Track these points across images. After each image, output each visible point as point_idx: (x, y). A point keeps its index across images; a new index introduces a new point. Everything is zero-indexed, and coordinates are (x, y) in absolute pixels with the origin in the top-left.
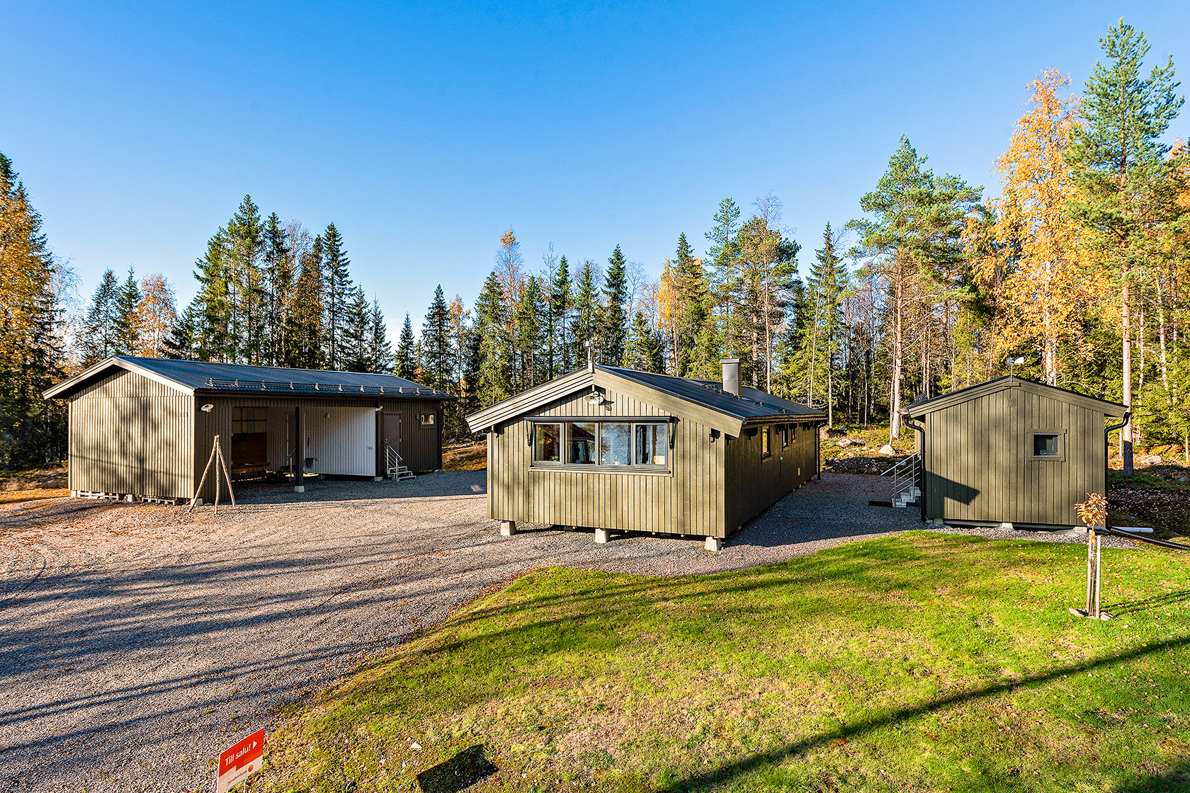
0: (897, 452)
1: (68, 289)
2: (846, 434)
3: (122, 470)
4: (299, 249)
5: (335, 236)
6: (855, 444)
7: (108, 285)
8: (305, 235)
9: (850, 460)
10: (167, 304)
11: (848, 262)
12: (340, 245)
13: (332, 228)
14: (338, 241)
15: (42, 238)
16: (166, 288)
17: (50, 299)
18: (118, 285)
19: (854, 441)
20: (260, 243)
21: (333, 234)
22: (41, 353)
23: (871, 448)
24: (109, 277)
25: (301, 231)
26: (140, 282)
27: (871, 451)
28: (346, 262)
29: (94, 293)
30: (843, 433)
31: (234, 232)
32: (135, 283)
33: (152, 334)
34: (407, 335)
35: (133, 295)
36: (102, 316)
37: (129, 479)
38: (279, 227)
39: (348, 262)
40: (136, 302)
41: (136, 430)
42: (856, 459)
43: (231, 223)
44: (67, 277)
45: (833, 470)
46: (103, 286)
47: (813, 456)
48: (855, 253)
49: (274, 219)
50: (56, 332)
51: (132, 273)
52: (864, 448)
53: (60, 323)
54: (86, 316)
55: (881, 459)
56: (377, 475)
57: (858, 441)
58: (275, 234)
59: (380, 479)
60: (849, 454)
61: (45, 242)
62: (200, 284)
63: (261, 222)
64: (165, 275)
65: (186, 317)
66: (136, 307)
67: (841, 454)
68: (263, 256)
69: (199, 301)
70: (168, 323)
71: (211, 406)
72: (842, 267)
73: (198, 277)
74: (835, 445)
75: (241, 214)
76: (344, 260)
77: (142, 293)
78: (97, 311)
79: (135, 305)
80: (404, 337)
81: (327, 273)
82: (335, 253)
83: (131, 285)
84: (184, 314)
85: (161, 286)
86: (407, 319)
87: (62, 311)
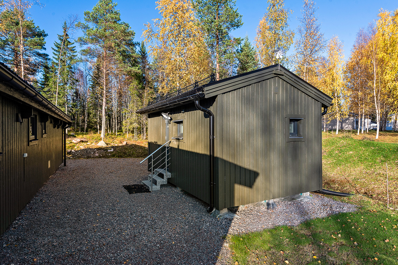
0: (107, 144)
2: (76, 137)
6: (83, 141)
9: (82, 150)
11: (77, 45)
19: (82, 140)
23: (92, 143)
27: (93, 145)
30: (74, 136)
42: (86, 149)
45: (71, 158)
47: (61, 149)
48: (82, 41)
52: (88, 143)
55: (99, 149)
57: (84, 140)
60: (81, 147)
67: (76, 147)
72: (74, 47)
74: (71, 143)
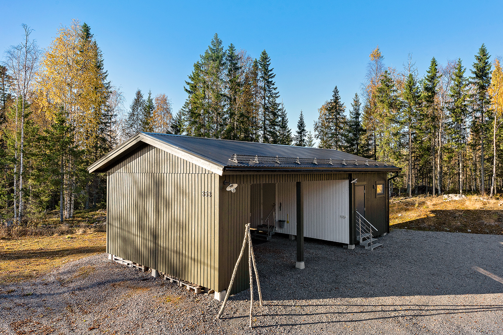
1: (119, 105)
3: (138, 241)
4: (246, 67)
5: (266, 59)
7: (138, 99)
8: (248, 58)
10: (168, 111)
12: (269, 64)
13: (264, 53)
14: (268, 61)
15: (105, 73)
16: (167, 102)
17: (110, 109)
18: (144, 99)
20: (223, 64)
21: (265, 58)
22: (104, 140)
24: (139, 94)
25: (246, 56)
26: (154, 99)
28: (272, 75)
29: (131, 104)
31: (208, 58)
32: (152, 100)
33: (160, 129)
34: (301, 125)
35: (151, 107)
36: (135, 117)
37: (144, 252)
38: (236, 53)
39: (274, 76)
40: (152, 110)
41: (150, 205)
43: (207, 52)
44: (119, 98)
46: (135, 100)
49: (232, 48)
50: (113, 128)
51: (150, 94)
53: (115, 122)
54: (127, 118)
56: (351, 243)
58: (232, 57)
59: (353, 247)
61: (107, 76)
62: (187, 94)
63: (224, 51)
64: (166, 95)
65: (178, 117)
66: (152, 113)
68: (226, 72)
69: (187, 104)
70: (168, 122)
71: (235, 186)
73: (187, 90)
75: (212, 47)
76: (271, 74)
77: (155, 105)
78: (132, 115)
79: (151, 112)
80: (299, 126)
81: (261, 84)
82: (266, 71)
83: (150, 101)
84: (177, 115)
85: (164, 101)
86: (301, 115)
87: (116, 115)
